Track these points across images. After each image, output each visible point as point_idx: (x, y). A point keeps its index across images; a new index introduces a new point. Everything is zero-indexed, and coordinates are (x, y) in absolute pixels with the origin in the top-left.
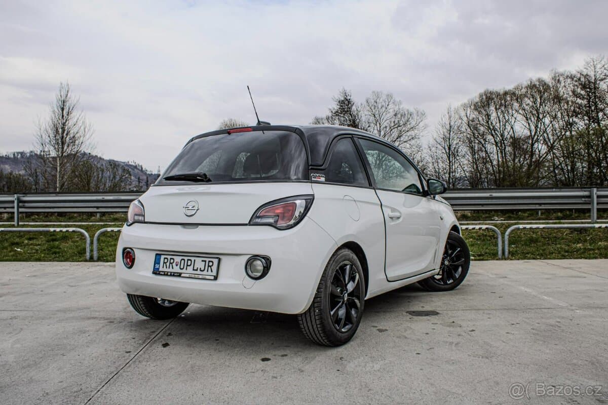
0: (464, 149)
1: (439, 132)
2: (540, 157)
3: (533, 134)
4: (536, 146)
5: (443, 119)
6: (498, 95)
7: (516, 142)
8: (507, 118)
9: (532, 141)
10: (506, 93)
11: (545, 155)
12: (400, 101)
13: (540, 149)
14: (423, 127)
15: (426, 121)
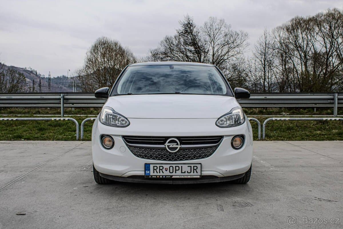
0: (277, 62)
1: (257, 48)
2: (334, 67)
3: (328, 50)
4: (331, 59)
5: (261, 39)
6: (305, 21)
7: (316, 56)
8: (309, 38)
9: (327, 56)
10: (310, 20)
11: (337, 66)
12: (230, 25)
13: (333, 62)
14: (246, 45)
15: (248, 40)
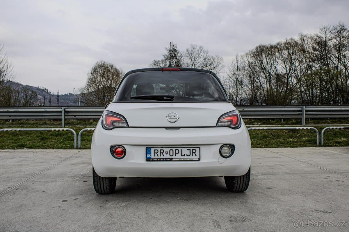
0: (246, 81)
1: (230, 70)
2: (293, 86)
3: (288, 72)
4: (290, 79)
5: (233, 62)
6: (267, 48)
7: (278, 77)
8: (272, 62)
9: (288, 76)
10: (272, 47)
11: (295, 85)
12: (207, 51)
13: (292, 82)
14: (221, 67)
15: (223, 63)
